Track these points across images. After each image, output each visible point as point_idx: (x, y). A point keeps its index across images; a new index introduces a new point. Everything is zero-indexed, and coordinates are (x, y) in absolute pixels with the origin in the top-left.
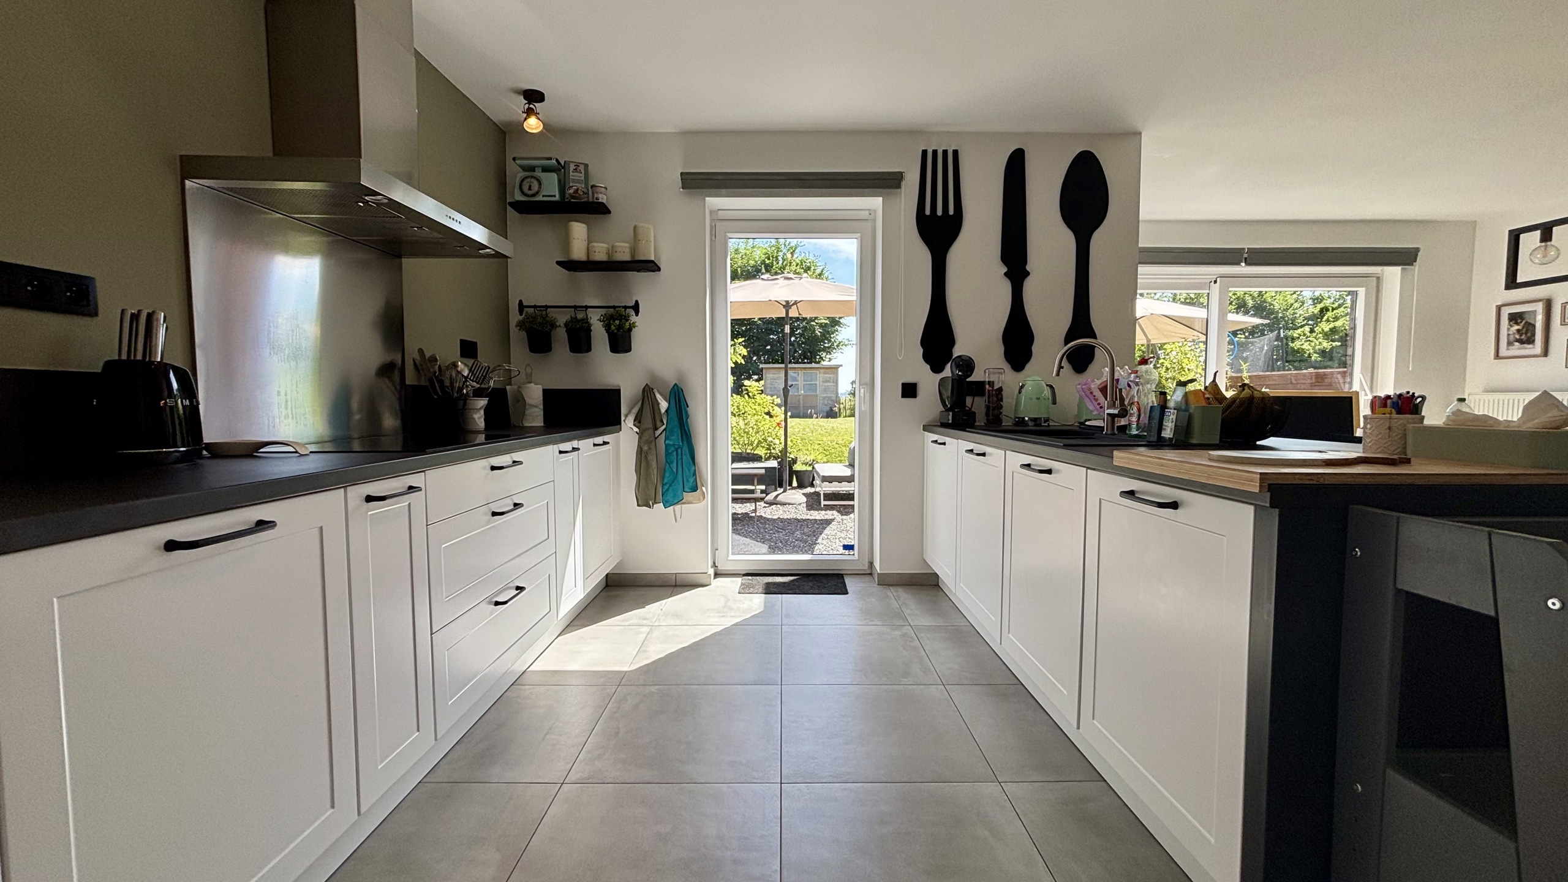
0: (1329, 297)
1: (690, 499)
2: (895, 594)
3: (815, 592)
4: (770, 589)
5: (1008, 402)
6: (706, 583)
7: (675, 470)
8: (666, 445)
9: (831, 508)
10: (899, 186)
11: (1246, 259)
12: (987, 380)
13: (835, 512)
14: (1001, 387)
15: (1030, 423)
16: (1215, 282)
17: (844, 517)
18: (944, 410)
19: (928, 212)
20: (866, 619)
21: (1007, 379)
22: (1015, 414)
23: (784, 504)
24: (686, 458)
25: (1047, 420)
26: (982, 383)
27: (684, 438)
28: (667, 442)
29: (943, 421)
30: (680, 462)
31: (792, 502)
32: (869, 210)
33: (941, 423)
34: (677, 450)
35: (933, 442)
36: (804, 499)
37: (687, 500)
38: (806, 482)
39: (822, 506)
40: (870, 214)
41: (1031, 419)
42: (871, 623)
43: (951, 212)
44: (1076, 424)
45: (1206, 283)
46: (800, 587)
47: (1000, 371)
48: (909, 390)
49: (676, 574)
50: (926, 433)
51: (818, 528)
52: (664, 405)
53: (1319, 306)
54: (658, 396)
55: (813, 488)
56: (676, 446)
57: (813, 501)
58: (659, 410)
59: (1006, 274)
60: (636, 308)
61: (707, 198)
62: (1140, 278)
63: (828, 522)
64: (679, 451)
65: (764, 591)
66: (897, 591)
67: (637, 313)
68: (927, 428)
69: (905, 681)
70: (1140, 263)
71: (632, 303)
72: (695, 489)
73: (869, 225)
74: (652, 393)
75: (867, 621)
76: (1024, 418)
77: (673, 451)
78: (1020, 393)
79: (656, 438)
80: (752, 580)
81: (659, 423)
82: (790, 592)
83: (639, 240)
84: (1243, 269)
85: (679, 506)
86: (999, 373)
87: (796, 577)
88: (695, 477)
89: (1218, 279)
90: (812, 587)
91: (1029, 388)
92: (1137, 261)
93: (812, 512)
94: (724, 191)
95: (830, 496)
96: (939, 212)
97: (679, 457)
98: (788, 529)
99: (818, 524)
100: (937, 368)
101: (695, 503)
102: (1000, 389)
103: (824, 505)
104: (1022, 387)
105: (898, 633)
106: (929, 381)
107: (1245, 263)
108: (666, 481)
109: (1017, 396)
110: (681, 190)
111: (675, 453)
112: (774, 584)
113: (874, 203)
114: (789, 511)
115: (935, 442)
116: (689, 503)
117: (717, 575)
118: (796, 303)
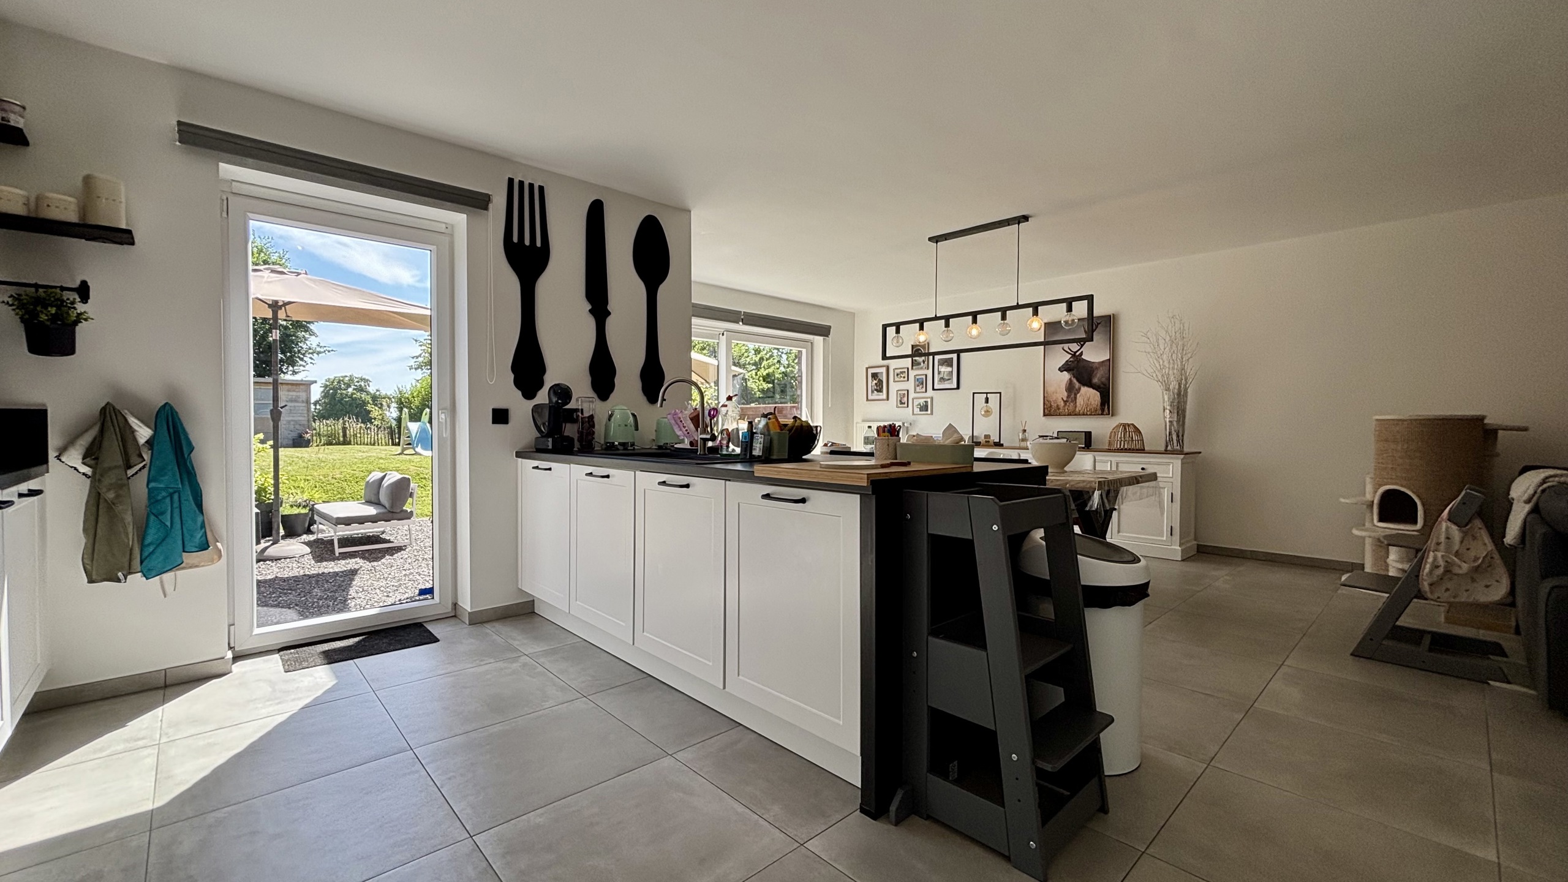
0: (764, 350)
1: (195, 562)
2: (493, 629)
3: (397, 648)
4: (332, 658)
5: (599, 429)
6: (221, 672)
7: (168, 524)
8: (149, 490)
9: (352, 555)
10: (486, 208)
11: (742, 319)
12: (580, 408)
13: (358, 560)
14: (592, 415)
15: (620, 448)
16: (723, 334)
17: (375, 564)
18: (540, 436)
19: (515, 239)
20: (475, 660)
21: (597, 409)
22: (605, 438)
23: (278, 559)
24: (189, 504)
25: (633, 444)
26: (576, 410)
27: (185, 476)
28: (152, 485)
29: (538, 447)
30: (177, 511)
31: (290, 554)
32: (446, 223)
33: (536, 449)
34: (171, 495)
35: (534, 468)
36: (308, 550)
37: (187, 564)
38: (299, 530)
39: (337, 555)
40: (447, 228)
41: (620, 444)
42: (482, 663)
43: (539, 244)
44: (654, 447)
45: (716, 334)
46: (374, 647)
47: (591, 399)
48: (501, 416)
49: (165, 670)
50: (520, 460)
51: (343, 581)
52: (143, 433)
53: (759, 356)
54: (133, 422)
55: (311, 536)
56: (171, 491)
57: (323, 550)
58: (135, 440)
59: (590, 311)
60: (83, 291)
61: (221, 165)
62: (694, 328)
63: (354, 572)
64: (176, 496)
65: (326, 662)
66: (494, 627)
67: (85, 298)
68: (519, 455)
69: (547, 705)
70: (693, 316)
71: (76, 284)
72: (204, 546)
73: (447, 239)
74: (120, 418)
75: (478, 662)
76: (614, 443)
77: (164, 498)
78: (609, 420)
79: (129, 478)
80: (297, 653)
81: (134, 459)
82: (365, 654)
83: (99, 197)
84: (740, 327)
85: (173, 573)
86: (590, 402)
87: (361, 638)
88: (203, 530)
89: (725, 333)
90: (390, 644)
91: (617, 415)
92: (691, 314)
93: (324, 563)
94: (250, 161)
95: (345, 542)
96: (527, 242)
97: (176, 504)
98: (299, 589)
99: (341, 576)
100: (529, 394)
101: (203, 566)
102: (591, 417)
103: (339, 553)
104: (610, 416)
105: (515, 666)
106: (521, 408)
107: (742, 322)
108: (149, 540)
109: (606, 423)
110: (178, 143)
111: (168, 500)
112: (335, 650)
113: (458, 219)
114: (289, 567)
115: (537, 468)
116: (191, 567)
117: (237, 658)
118: (285, 304)
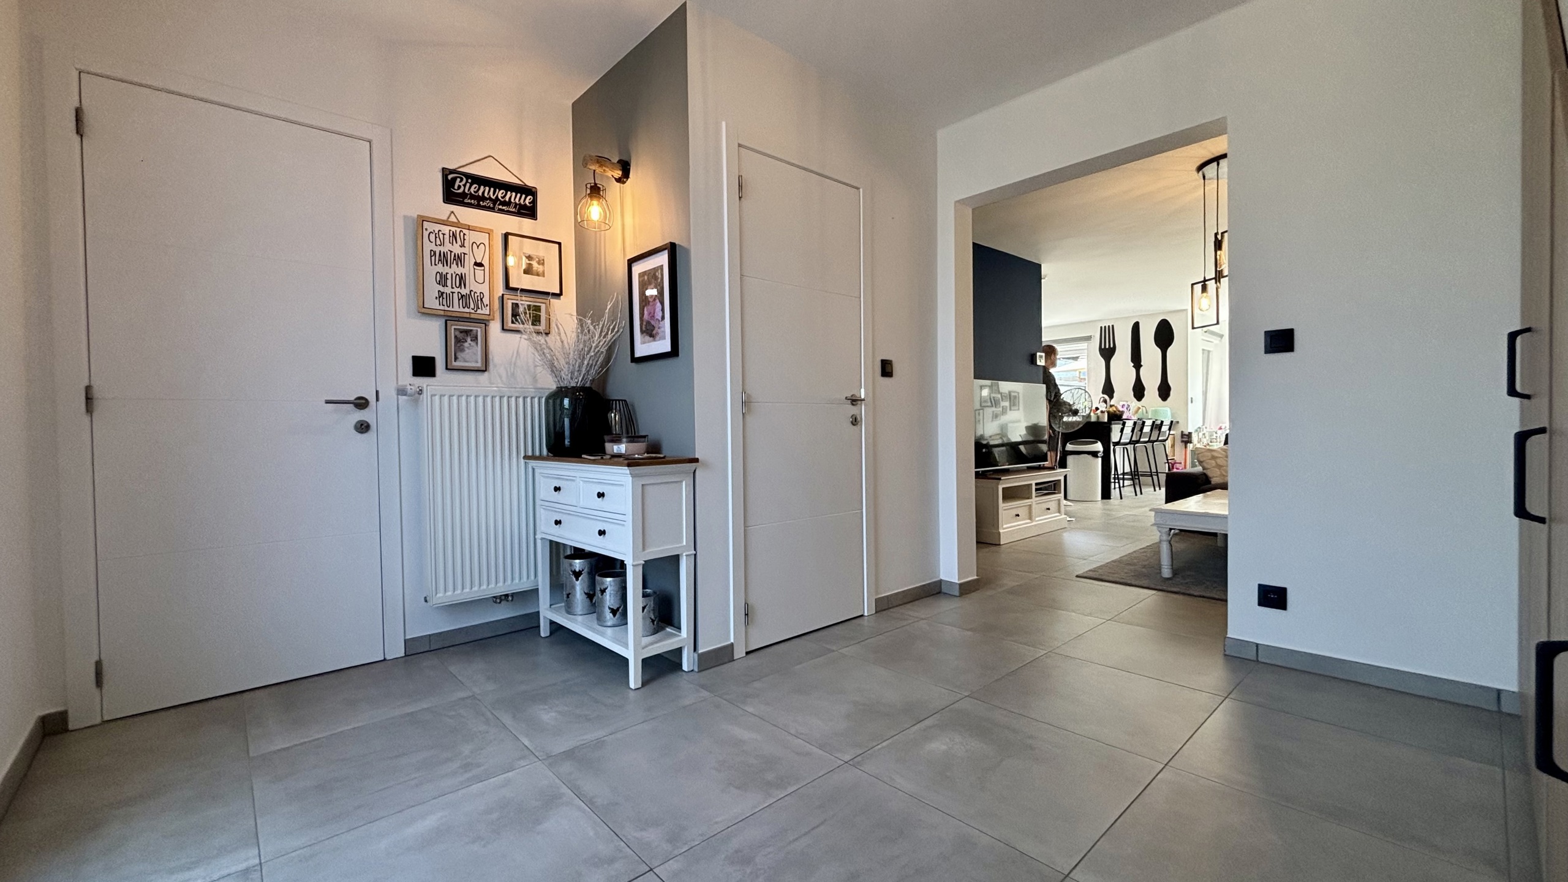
10: (1092, 340)
19: (1103, 347)
40: (1086, 350)
43: (1112, 346)
59: (1133, 366)
96: (1107, 347)
113: (1087, 346)
